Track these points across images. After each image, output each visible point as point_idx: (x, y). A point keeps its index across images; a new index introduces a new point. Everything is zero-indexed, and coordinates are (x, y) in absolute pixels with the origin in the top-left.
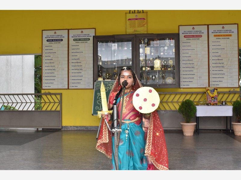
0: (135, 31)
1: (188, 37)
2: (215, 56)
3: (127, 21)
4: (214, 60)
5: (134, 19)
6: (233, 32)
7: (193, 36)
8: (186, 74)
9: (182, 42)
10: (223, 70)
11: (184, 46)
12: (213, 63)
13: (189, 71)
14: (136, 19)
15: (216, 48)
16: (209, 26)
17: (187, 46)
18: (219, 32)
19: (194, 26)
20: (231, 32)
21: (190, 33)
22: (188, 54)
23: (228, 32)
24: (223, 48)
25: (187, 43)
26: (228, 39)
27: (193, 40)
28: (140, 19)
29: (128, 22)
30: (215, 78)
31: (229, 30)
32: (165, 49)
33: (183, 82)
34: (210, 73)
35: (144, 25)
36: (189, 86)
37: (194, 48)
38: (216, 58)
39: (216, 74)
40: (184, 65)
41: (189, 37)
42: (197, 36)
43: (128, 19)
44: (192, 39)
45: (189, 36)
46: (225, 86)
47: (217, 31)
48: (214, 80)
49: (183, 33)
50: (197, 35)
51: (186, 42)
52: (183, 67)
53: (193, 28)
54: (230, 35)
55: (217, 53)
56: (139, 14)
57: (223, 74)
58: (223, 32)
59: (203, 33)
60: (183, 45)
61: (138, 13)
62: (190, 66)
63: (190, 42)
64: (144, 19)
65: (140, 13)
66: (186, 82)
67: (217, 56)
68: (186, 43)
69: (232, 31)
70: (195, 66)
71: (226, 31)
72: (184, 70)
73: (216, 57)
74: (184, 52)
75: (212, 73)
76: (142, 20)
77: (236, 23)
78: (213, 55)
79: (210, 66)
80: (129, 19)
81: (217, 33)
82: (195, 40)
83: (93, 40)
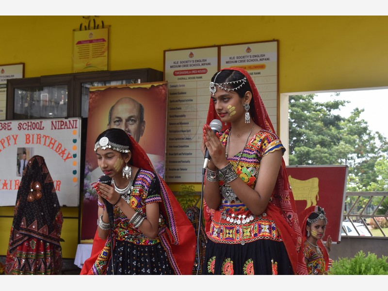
0: (88, 65)
1: (181, 75)
3: (75, 46)
5: (87, 41)
6: (268, 59)
7: (190, 72)
9: (170, 84)
11: (173, 94)
13: (181, 146)
14: (91, 41)
16: (222, 47)
17: (179, 94)
18: (241, 61)
19: (193, 51)
20: (263, 59)
21: (184, 66)
23: (259, 59)
25: (179, 88)
26: (258, 75)
27: (190, 80)
28: (98, 40)
29: (77, 48)
31: (260, 54)
35: (104, 52)
37: (191, 98)
40: (172, 133)
41: (184, 75)
42: (199, 71)
43: (76, 41)
44: (189, 78)
45: (183, 73)
47: (236, 58)
49: (171, 67)
50: (197, 70)
51: (177, 86)
53: (191, 55)
54: (262, 67)
56: (95, 30)
58: (248, 61)
59: (209, 64)
60: (172, 92)
61: (94, 28)
62: (184, 137)
63: (184, 84)
64: (104, 40)
65: (98, 28)
66: (175, 170)
68: (177, 88)
69: (266, 57)
70: (193, 136)
71: (255, 58)
74: (173, 107)
76: (101, 43)
77: (276, 39)
80: (79, 43)
81: (236, 62)
82: (193, 80)
83: (7, 87)
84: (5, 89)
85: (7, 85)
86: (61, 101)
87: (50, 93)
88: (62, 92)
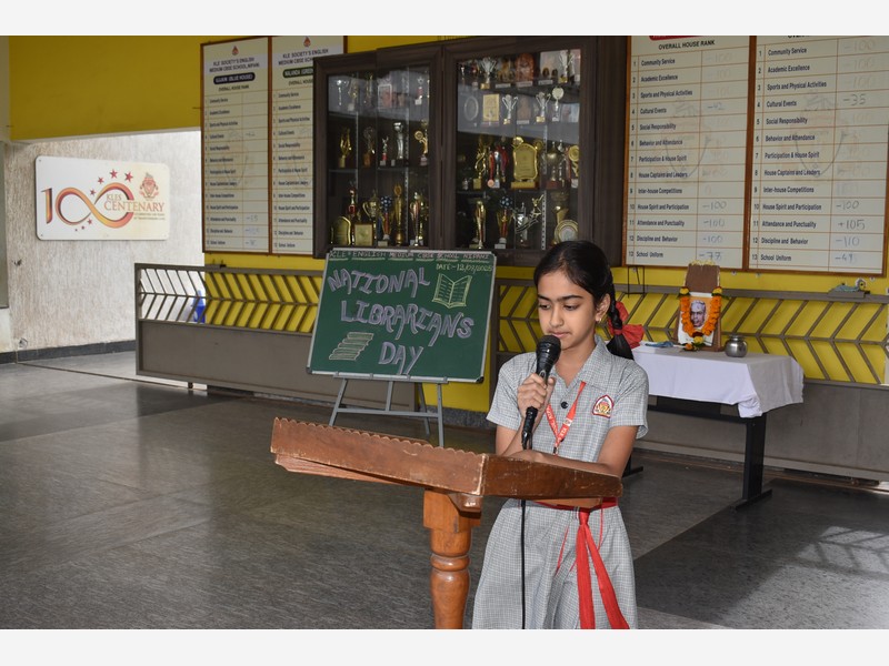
2: (782, 121)
4: (775, 139)
8: (654, 203)
9: (642, 58)
10: (812, 190)
11: (650, 79)
12: (768, 156)
13: (665, 191)
15: (785, 82)
17: (662, 78)
22: (662, 114)
24: (817, 80)
25: (663, 66)
27: (686, 49)
30: (775, 224)
32: (555, 97)
33: (640, 239)
34: (754, 202)
36: (659, 258)
37: (689, 88)
38: (785, 131)
39: (779, 207)
40: (645, 163)
44: (684, 46)
46: (820, 264)
48: (770, 233)
51: (657, 62)
52: (640, 175)
55: (789, 104)
57: (810, 208)
60: (646, 75)
62: (670, 171)
63: (673, 57)
66: (652, 239)
67: (787, 121)
68: (657, 66)
72: (645, 187)
73: (784, 125)
74: (650, 107)
75: (763, 202)
78: (772, 117)
79: (755, 168)
82: (693, 48)
83: (314, 74)
84: (311, 77)
85: (314, 67)
86: (417, 98)
87: (397, 82)
88: (420, 80)
